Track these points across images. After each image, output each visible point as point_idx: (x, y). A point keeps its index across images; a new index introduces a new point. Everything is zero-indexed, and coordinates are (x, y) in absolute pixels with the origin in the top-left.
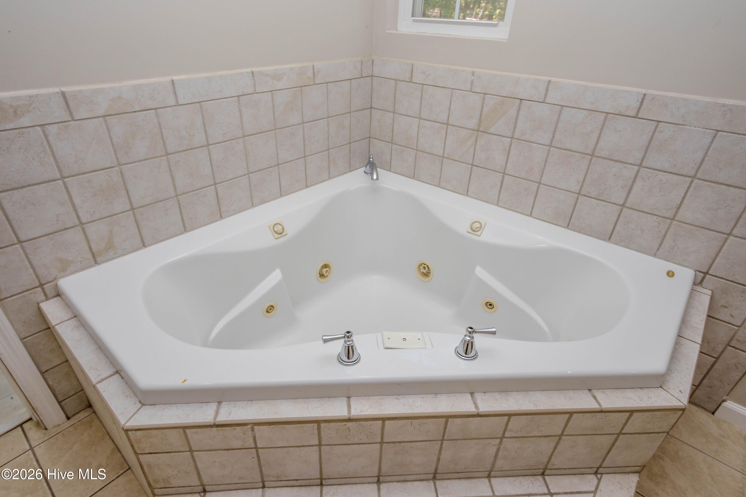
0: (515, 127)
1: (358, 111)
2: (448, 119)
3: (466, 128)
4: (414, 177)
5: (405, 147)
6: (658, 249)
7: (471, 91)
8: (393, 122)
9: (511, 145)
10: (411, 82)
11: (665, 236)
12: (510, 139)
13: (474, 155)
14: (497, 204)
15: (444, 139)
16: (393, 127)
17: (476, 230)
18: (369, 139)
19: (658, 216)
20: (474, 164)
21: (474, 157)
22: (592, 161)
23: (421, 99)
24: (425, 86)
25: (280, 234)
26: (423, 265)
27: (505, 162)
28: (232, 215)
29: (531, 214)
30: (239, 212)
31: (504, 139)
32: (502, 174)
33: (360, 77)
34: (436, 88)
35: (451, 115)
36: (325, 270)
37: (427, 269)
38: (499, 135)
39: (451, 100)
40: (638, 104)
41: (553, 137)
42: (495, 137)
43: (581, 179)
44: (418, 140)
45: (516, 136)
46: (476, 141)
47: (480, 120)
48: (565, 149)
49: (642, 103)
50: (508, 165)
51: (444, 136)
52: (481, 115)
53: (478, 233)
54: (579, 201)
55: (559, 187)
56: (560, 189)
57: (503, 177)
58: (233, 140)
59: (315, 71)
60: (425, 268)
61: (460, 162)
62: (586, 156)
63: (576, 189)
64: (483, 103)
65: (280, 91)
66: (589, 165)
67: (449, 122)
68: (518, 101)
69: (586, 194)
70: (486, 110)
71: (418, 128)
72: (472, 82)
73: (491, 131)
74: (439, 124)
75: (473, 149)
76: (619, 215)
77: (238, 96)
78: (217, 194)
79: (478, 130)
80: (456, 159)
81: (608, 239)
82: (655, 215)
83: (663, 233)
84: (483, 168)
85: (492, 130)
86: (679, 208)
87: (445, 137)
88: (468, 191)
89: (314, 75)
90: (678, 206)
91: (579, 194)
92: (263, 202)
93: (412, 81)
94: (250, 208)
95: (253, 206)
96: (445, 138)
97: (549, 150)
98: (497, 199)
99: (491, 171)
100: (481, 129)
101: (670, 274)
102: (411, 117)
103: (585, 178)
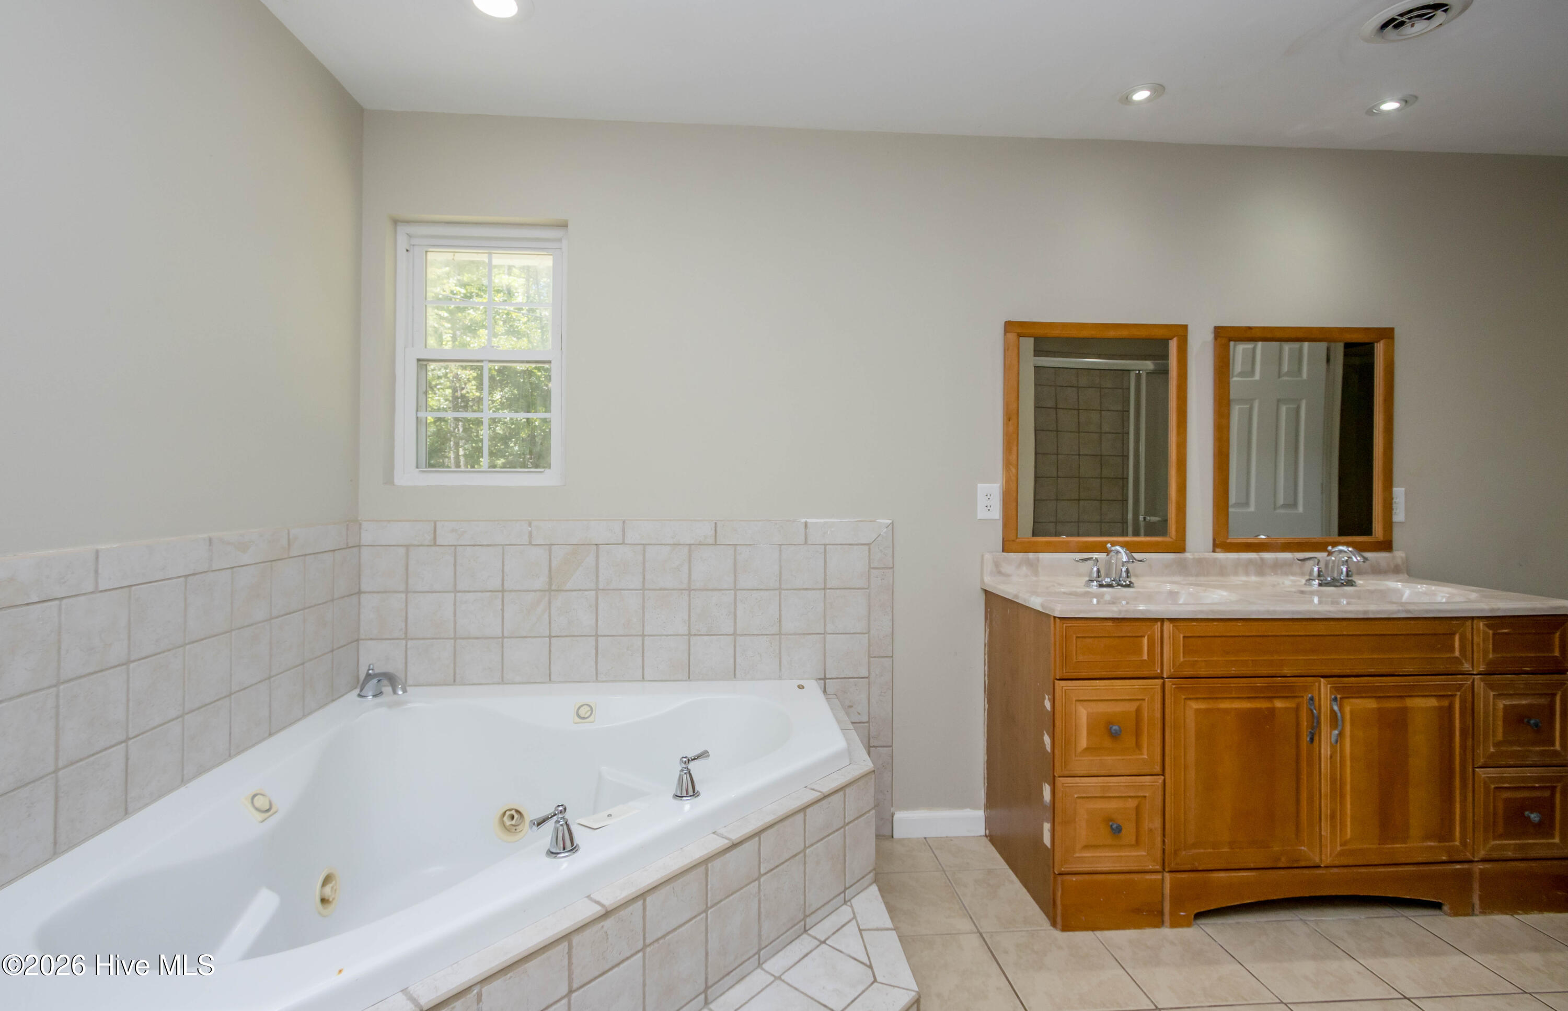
0: (597, 577)
1: (343, 597)
2: (503, 584)
3: (533, 591)
4: (454, 681)
5: (433, 639)
6: (780, 670)
7: (530, 544)
8: (406, 606)
9: (597, 599)
10: (435, 545)
11: (780, 653)
12: (594, 592)
13: (550, 623)
14: (597, 679)
15: (501, 612)
16: (407, 613)
17: (586, 716)
18: (356, 642)
19: (767, 635)
20: (553, 634)
21: (550, 626)
22: (691, 596)
23: (455, 565)
24: (458, 547)
25: (268, 811)
26: (508, 813)
27: (594, 620)
28: (147, 805)
29: (643, 678)
30: (160, 796)
31: (586, 593)
32: (594, 638)
33: (345, 547)
34: (477, 547)
35: (506, 578)
36: (328, 890)
37: (516, 816)
38: (580, 590)
39: (503, 559)
40: (713, 532)
41: (644, 578)
42: (574, 593)
43: (686, 618)
44: (455, 623)
45: (601, 587)
46: (550, 603)
47: (550, 578)
48: (661, 589)
49: (716, 530)
50: (600, 623)
51: (500, 607)
52: (550, 571)
53: (591, 719)
54: (692, 643)
55: (665, 633)
56: (667, 636)
57: (597, 641)
58: (169, 650)
59: (291, 537)
60: (512, 817)
61: (530, 637)
62: (684, 591)
63: (683, 629)
64: (550, 556)
65: (244, 568)
66: (690, 600)
67: (505, 588)
68: (594, 547)
69: (696, 633)
70: (555, 564)
71: (455, 605)
72: (530, 533)
73: (567, 588)
74: (489, 593)
75: (546, 616)
76: (735, 646)
77: (186, 576)
78: (127, 759)
79: (550, 590)
80: (525, 635)
81: (733, 676)
82: (764, 635)
83: (777, 651)
84: (566, 636)
85: (569, 586)
86: (780, 621)
87: (501, 609)
88: (550, 675)
89: (289, 545)
90: (778, 620)
91: (690, 635)
92: (202, 770)
93: (438, 544)
94: (178, 787)
95: (184, 781)
96: (503, 610)
97: (643, 594)
98: (595, 672)
99: (578, 638)
100: (553, 587)
101: (801, 687)
102: (439, 592)
103: (689, 616)
